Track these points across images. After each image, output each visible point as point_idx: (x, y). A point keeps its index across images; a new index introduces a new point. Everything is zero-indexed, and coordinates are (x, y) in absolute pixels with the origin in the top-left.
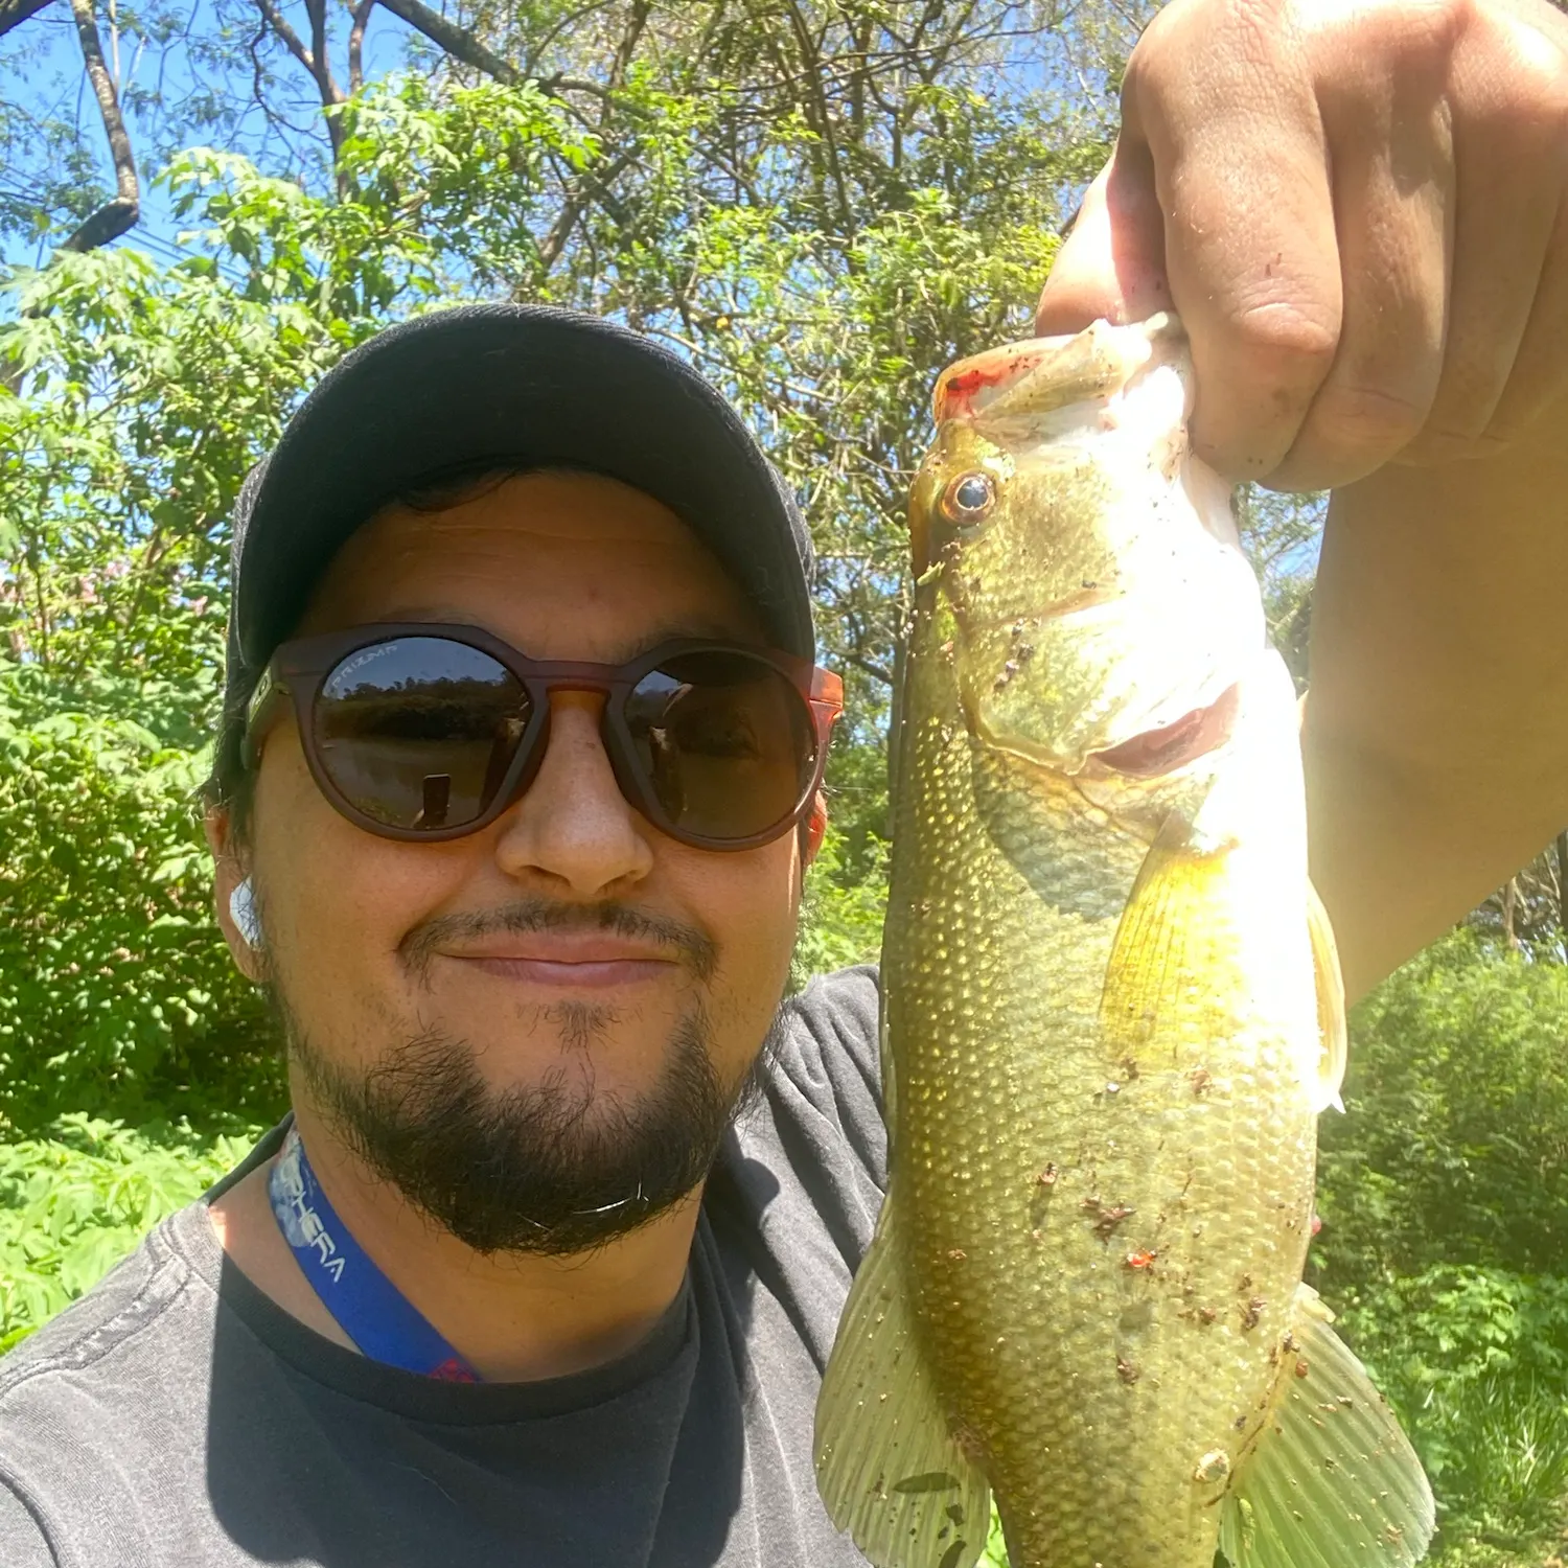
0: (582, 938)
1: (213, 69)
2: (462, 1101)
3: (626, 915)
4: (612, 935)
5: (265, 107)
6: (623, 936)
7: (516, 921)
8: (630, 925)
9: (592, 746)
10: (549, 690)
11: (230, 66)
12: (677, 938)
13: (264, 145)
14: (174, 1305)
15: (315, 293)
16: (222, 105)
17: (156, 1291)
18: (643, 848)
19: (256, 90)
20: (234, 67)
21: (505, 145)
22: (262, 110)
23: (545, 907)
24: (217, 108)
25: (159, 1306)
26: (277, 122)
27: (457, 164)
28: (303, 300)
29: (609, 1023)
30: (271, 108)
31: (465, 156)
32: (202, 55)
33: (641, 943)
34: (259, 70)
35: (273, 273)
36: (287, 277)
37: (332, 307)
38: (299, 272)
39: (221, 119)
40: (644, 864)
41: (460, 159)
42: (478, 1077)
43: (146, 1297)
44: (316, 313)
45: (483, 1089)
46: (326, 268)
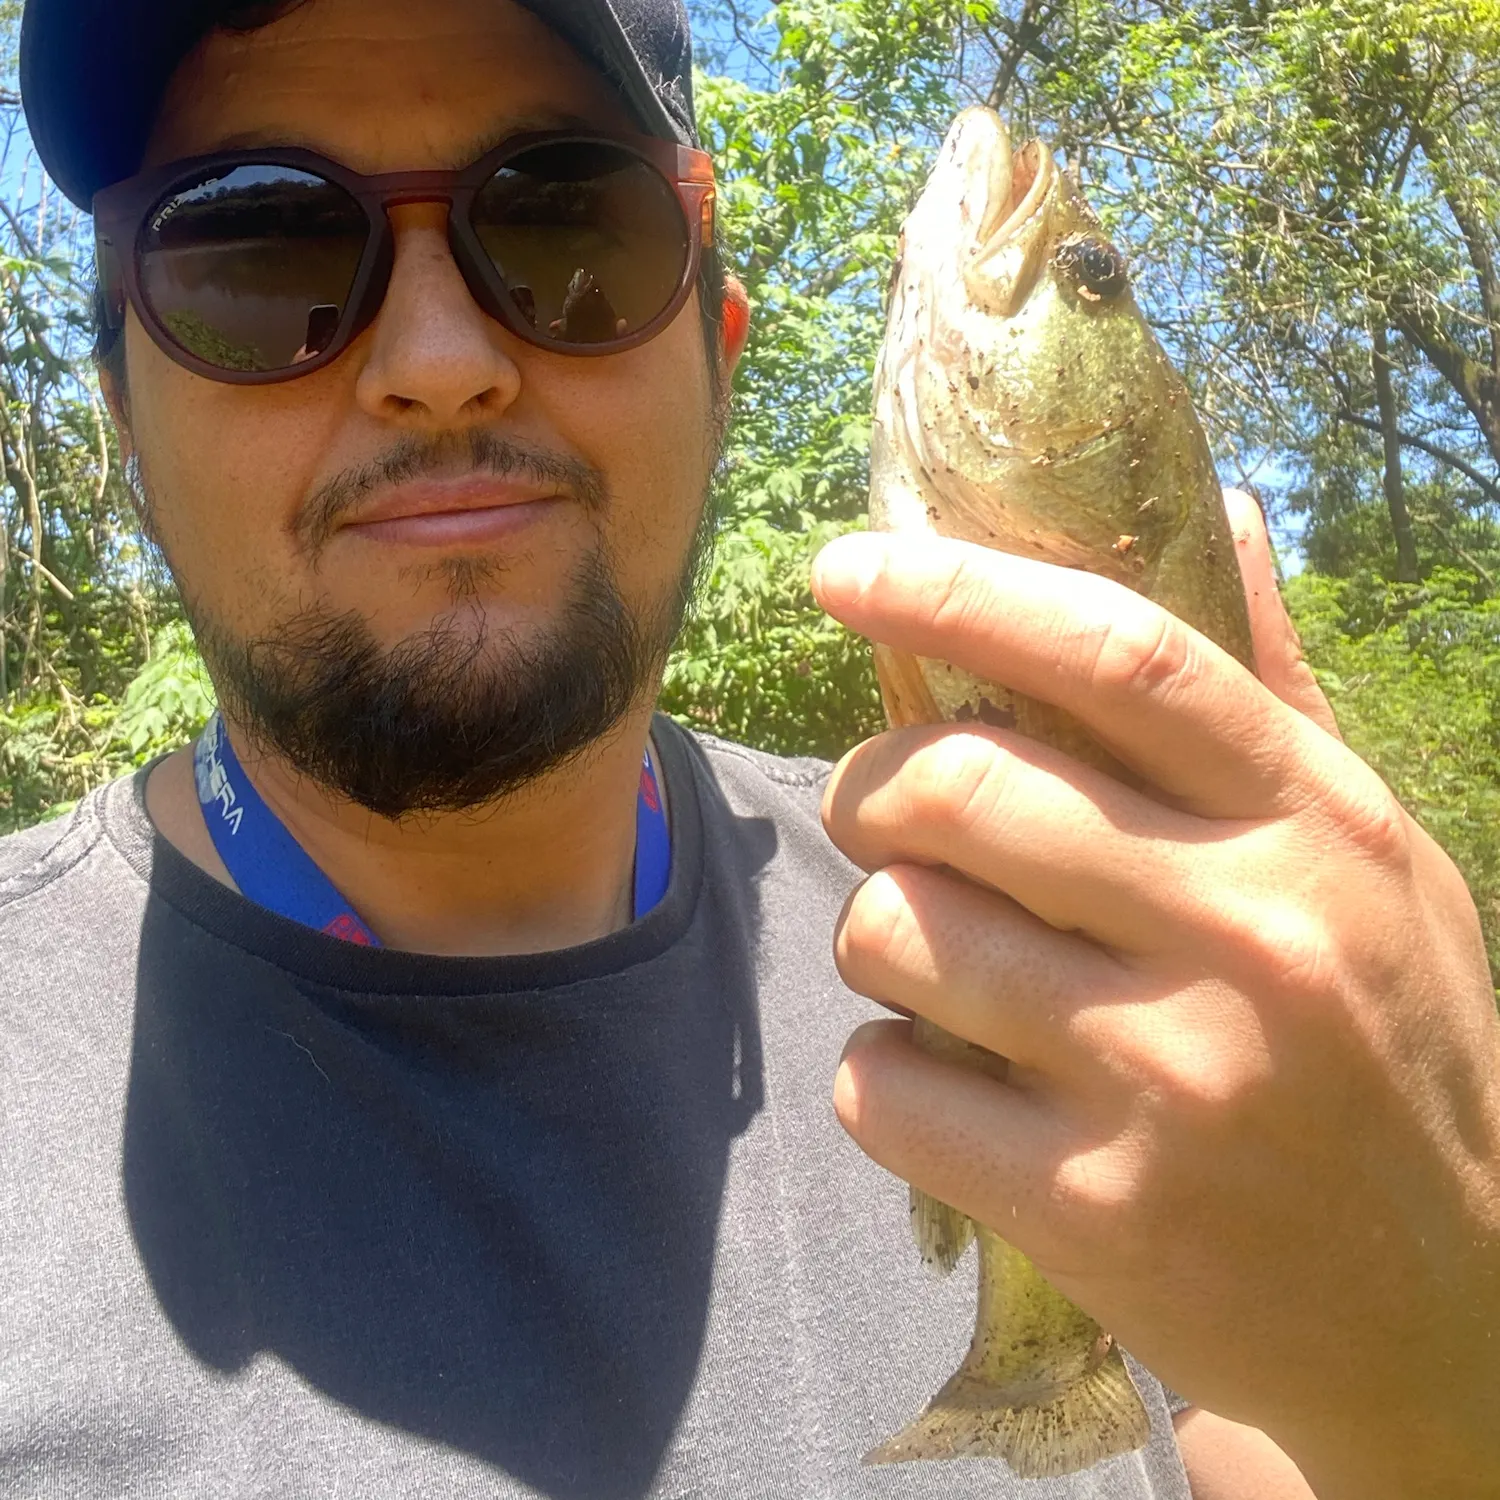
0: (458, 479)
1: (704, 24)
2: (354, 663)
3: (499, 449)
4: (487, 473)
5: (746, 43)
6: (499, 475)
7: (396, 468)
8: (504, 459)
9: (438, 258)
10: (384, 207)
11: (717, 19)
12: (555, 472)
13: (747, 73)
14: (73, 870)
15: (761, 168)
16: (713, 50)
17: (59, 854)
18: (506, 364)
19: (736, 30)
20: (721, 19)
21: (914, 13)
22: (743, 47)
23: (418, 447)
24: (710, 53)
25: (57, 872)
26: (759, 55)
27: (875, 38)
28: (751, 171)
29: (496, 573)
30: (751, 42)
31: (880, 30)
32: (693, 15)
33: (521, 479)
34: (737, 15)
35: (725, 153)
36: (738, 155)
37: (777, 175)
38: (748, 150)
39: (714, 62)
40: (508, 383)
41: (877, 33)
42: (369, 640)
43: (49, 859)
44: (765, 184)
45: (376, 650)
46: (769, 144)
